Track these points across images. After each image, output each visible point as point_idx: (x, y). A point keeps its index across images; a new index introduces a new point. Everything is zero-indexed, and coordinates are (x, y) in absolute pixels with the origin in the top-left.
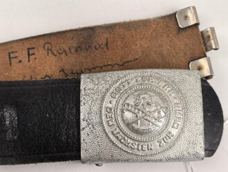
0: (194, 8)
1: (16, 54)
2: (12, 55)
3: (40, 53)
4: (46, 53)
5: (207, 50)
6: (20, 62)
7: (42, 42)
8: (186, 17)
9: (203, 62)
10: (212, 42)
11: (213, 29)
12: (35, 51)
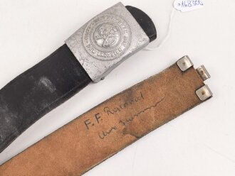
0: (187, 56)
1: (89, 121)
2: (87, 123)
3: (103, 115)
4: (106, 114)
5: (204, 80)
6: (93, 125)
7: (102, 108)
8: (184, 64)
9: (204, 89)
10: (205, 74)
11: (203, 67)
12: (100, 115)
